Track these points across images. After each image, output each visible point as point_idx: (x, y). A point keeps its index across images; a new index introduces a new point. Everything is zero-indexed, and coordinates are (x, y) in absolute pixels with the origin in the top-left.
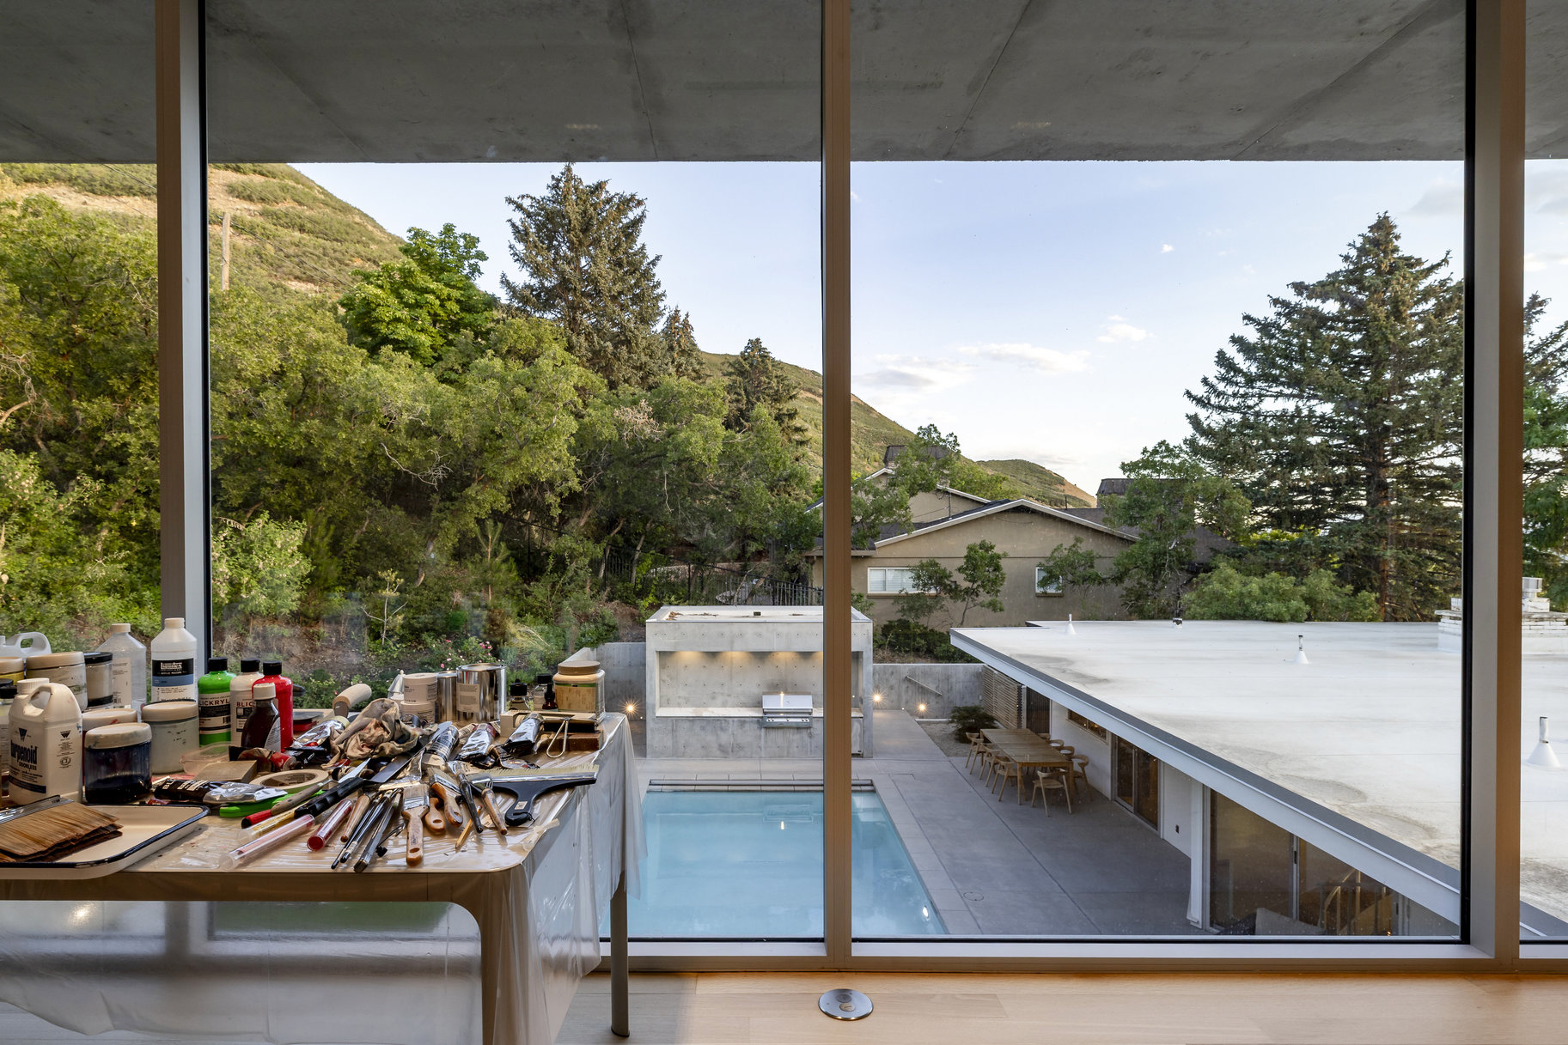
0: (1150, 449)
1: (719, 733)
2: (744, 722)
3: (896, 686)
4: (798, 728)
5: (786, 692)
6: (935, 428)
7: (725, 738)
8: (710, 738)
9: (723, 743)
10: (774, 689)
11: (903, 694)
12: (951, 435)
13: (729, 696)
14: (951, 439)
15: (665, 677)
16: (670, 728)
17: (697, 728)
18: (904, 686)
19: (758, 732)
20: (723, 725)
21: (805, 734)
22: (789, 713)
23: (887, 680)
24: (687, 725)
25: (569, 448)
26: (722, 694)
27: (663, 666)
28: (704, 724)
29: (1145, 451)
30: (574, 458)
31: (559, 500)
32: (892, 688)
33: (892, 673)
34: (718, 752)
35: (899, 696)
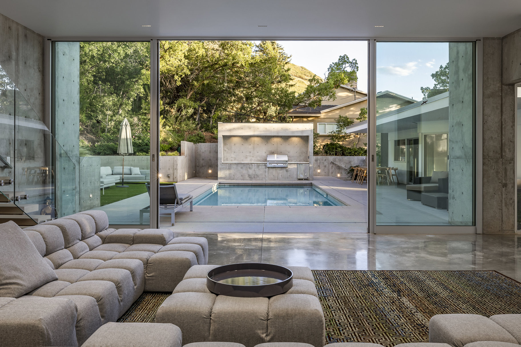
0: (444, 66)
1: (249, 170)
2: (259, 165)
3: (327, 166)
4: (282, 168)
5: (277, 154)
6: (347, 56)
7: (251, 172)
8: (244, 172)
9: (250, 174)
10: (272, 153)
11: (330, 169)
12: (354, 60)
13: (253, 157)
14: (354, 62)
15: (226, 149)
16: (228, 168)
17: (239, 168)
18: (331, 166)
19: (265, 170)
20: (250, 166)
21: (284, 170)
22: (278, 162)
23: (323, 163)
24: (235, 166)
25: (185, 56)
26: (250, 156)
27: (225, 144)
28: (242, 166)
29: (441, 67)
30: (187, 60)
31: (180, 79)
32: (325, 166)
33: (326, 160)
34: (248, 178)
35: (329, 170)
